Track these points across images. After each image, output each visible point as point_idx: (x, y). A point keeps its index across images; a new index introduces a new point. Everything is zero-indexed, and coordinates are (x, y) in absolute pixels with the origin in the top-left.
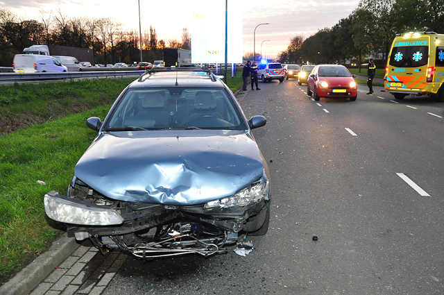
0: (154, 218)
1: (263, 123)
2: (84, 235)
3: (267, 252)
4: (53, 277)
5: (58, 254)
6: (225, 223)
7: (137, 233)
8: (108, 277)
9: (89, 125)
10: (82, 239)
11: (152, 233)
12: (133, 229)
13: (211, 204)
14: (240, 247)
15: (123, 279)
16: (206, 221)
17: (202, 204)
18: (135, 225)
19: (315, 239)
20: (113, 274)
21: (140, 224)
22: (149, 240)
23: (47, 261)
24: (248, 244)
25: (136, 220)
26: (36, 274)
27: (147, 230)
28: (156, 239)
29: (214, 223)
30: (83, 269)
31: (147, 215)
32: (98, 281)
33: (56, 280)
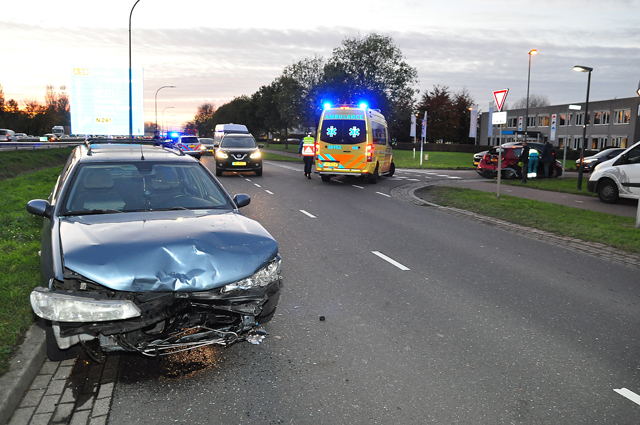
0: (165, 308)
1: (247, 202)
2: (71, 342)
3: (279, 337)
4: (30, 399)
6: (243, 309)
7: (144, 330)
8: (106, 389)
9: (31, 210)
10: (67, 346)
11: (159, 328)
12: (143, 324)
13: (229, 288)
14: (253, 334)
15: (128, 387)
16: (221, 307)
17: (217, 289)
18: (145, 318)
19: (322, 319)
20: (112, 384)
21: (151, 318)
22: (158, 336)
23: (16, 382)
24: (261, 330)
25: (147, 312)
26: (9, 398)
27: (153, 326)
28: (162, 336)
29: (229, 308)
30: (66, 386)
31: (159, 306)
32: (96, 394)
33: (36, 403)
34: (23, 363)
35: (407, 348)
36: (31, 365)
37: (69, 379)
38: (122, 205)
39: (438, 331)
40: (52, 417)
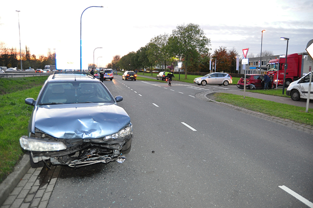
0: (79, 146)
1: (121, 100)
2: (39, 160)
3: (132, 160)
4: (21, 184)
5: (20, 173)
6: (114, 147)
7: (70, 155)
8: (53, 181)
9: (27, 103)
10: (37, 162)
11: (77, 155)
12: (69, 153)
13: (107, 138)
14: (120, 158)
15: (63, 180)
16: (104, 146)
17: (102, 138)
18: (70, 150)
19: (153, 152)
20: (56, 178)
21: (72, 150)
22: (76, 158)
23: (16, 176)
24: (123, 156)
25: (70, 147)
26: (12, 183)
27: (74, 154)
28: (78, 158)
29: (108, 147)
30: (37, 179)
31: (76, 145)
32: (49, 183)
33: (23, 185)
34: (20, 168)
35: (189, 166)
36: (23, 169)
37: (38, 176)
38: (65, 101)
39: (204, 159)
40: (29, 192)
